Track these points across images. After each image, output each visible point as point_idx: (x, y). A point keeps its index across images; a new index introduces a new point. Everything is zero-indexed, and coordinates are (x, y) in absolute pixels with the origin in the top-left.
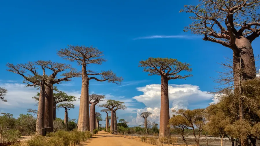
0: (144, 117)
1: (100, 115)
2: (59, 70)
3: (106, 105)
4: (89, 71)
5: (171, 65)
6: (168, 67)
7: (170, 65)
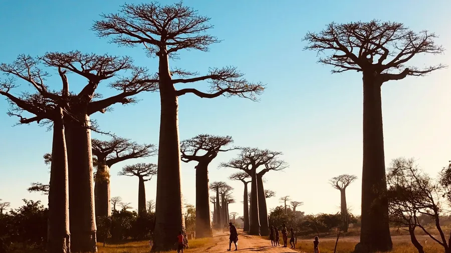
0: (338, 187)
1: (229, 188)
2: (103, 76)
3: (237, 162)
4: (180, 73)
5: (387, 40)
6: (379, 46)
7: (383, 40)
